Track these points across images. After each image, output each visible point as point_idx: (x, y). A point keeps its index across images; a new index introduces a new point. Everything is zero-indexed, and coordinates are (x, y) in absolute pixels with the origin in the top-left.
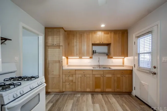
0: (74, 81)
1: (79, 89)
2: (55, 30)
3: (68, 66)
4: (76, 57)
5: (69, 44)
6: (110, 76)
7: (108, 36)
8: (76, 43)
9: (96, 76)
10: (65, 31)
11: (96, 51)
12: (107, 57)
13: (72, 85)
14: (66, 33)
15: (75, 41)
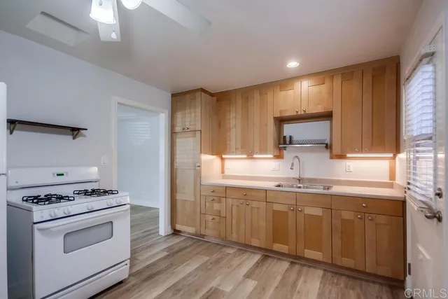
0: (223, 214)
1: (234, 237)
2: (188, 96)
3: (225, 177)
4: (236, 154)
5: (219, 125)
6: (317, 212)
7: (324, 88)
8: (234, 120)
9: (277, 207)
10: (212, 95)
11: (290, 137)
12: (327, 154)
13: (219, 223)
14: (215, 98)
15: (233, 115)
